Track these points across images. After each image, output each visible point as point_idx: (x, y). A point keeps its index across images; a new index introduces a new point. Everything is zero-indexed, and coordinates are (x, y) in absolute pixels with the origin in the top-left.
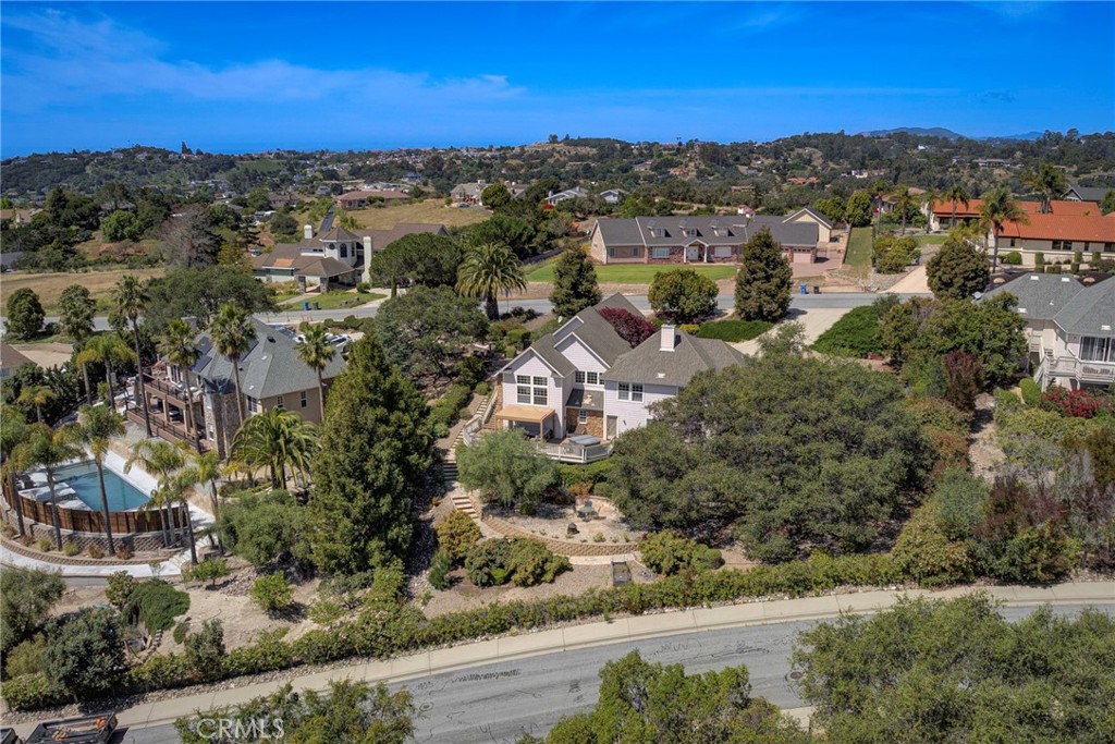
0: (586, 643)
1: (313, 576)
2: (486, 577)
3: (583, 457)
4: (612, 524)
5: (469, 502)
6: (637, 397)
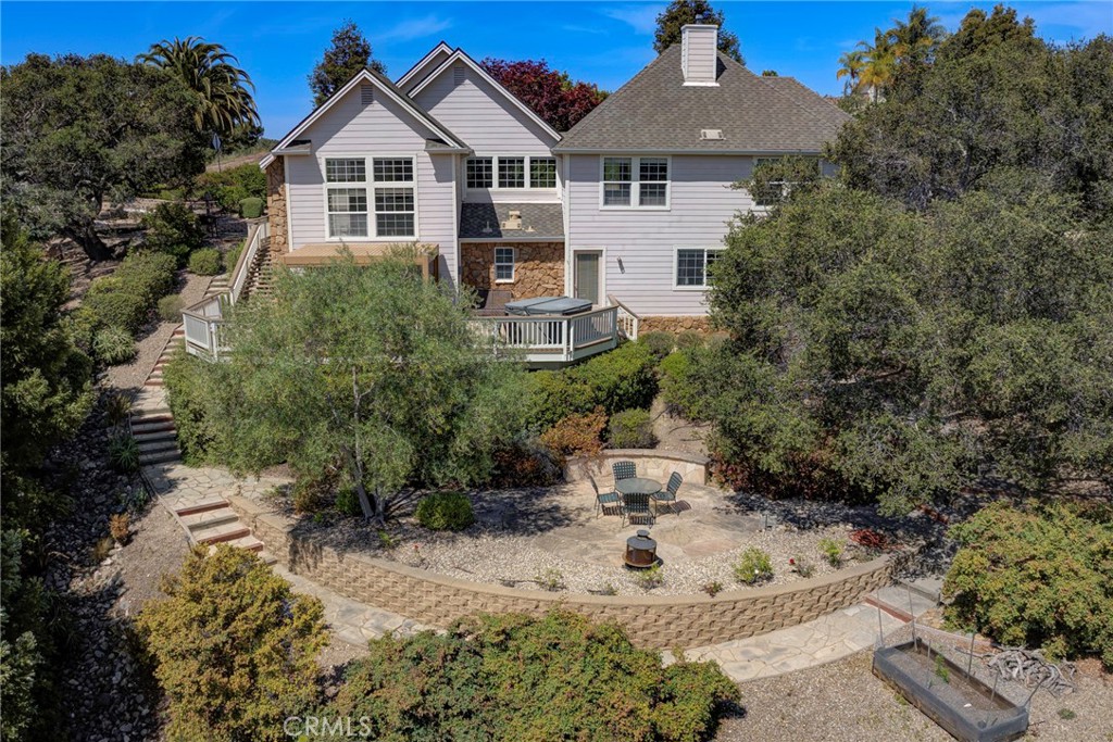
3: (564, 345)
4: (721, 518)
5: (234, 519)
6: (653, 194)
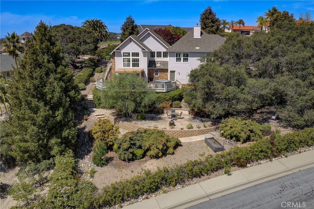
1: (14, 166)
2: (131, 155)
3: (165, 89)
4: (189, 120)
5: (105, 117)
6: (186, 60)
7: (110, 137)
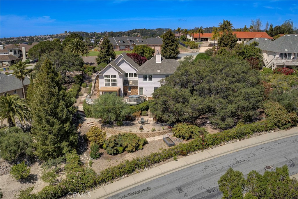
0: (171, 171)
1: (35, 162)
2: (115, 151)
3: (136, 102)
4: (154, 125)
5: (94, 124)
6: (150, 80)
7: (100, 139)
